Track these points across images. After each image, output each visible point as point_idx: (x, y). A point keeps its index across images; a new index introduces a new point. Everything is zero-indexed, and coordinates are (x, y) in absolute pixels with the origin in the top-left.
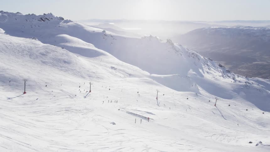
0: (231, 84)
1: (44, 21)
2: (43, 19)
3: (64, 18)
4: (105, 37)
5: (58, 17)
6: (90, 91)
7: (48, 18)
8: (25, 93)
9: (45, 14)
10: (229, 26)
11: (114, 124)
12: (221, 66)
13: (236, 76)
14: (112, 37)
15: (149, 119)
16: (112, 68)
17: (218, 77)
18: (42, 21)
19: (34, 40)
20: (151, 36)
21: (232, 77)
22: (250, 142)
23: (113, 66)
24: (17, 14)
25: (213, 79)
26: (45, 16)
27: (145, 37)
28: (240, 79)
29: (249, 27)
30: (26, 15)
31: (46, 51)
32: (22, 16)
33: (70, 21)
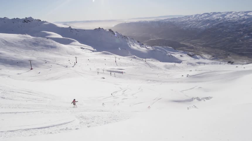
0: (146, 50)
1: (27, 22)
2: (26, 21)
3: (41, 20)
4: (72, 30)
5: (37, 19)
6: (76, 62)
7: (29, 20)
8: (32, 69)
9: (26, 18)
10: (135, 21)
11: (104, 78)
12: (138, 42)
13: (147, 46)
14: (76, 30)
15: (122, 72)
16: (82, 48)
17: (139, 48)
18: (26, 23)
19: (24, 35)
20: (99, 28)
21: (145, 47)
22: (183, 76)
23: (82, 47)
24: (5, 18)
25: (137, 49)
26: (27, 19)
27: (96, 29)
28: (148, 48)
29: (145, 21)
30: (12, 19)
31: (36, 41)
32: (9, 20)
33: (46, 22)
